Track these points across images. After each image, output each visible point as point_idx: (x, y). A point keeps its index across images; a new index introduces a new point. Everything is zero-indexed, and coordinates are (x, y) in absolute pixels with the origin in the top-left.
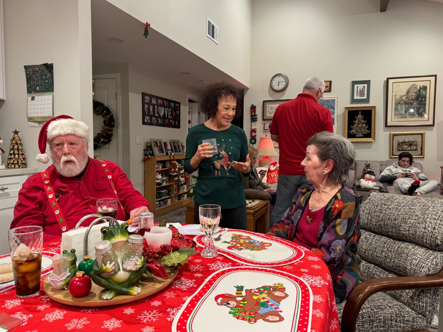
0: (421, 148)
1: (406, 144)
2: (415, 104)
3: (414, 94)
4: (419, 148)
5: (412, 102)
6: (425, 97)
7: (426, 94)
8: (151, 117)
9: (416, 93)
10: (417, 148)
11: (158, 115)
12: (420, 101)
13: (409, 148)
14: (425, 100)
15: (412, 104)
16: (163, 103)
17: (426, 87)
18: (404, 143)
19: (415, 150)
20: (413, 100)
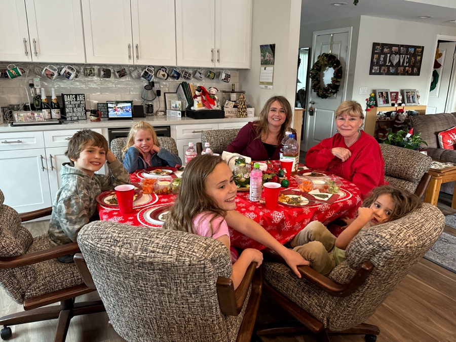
8: (381, 66)
11: (390, 64)
16: (399, 50)
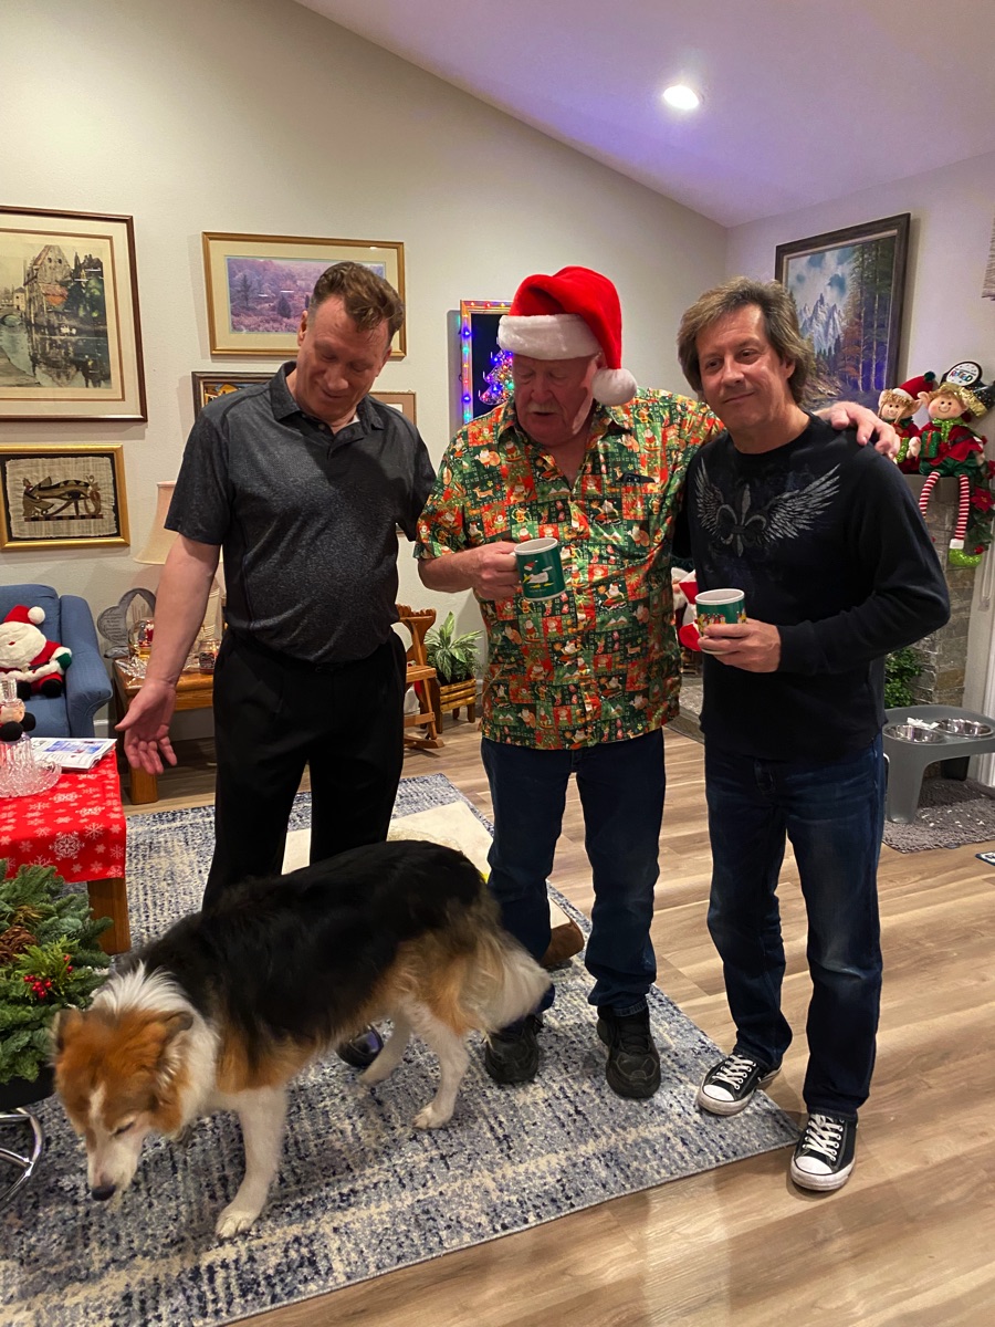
0: (116, 509)
1: (57, 492)
2: (65, 330)
3: (58, 289)
4: (107, 507)
5: (54, 320)
6: (98, 304)
7: (102, 291)
9: (63, 284)
10: (98, 509)
12: (82, 321)
13: (71, 511)
14: (103, 319)
15: (53, 329)
17: (99, 264)
18: (47, 488)
19: (94, 517)
20: (57, 313)
